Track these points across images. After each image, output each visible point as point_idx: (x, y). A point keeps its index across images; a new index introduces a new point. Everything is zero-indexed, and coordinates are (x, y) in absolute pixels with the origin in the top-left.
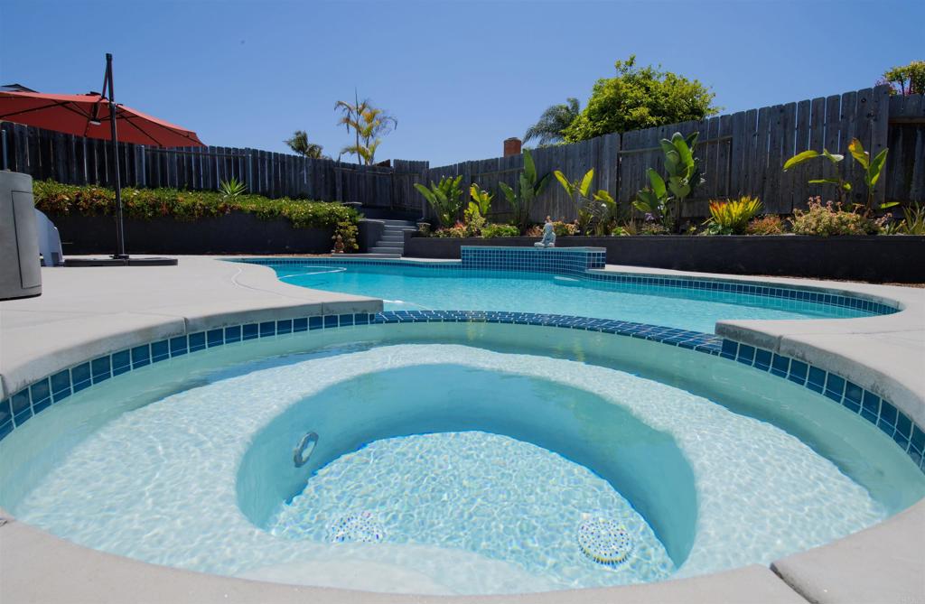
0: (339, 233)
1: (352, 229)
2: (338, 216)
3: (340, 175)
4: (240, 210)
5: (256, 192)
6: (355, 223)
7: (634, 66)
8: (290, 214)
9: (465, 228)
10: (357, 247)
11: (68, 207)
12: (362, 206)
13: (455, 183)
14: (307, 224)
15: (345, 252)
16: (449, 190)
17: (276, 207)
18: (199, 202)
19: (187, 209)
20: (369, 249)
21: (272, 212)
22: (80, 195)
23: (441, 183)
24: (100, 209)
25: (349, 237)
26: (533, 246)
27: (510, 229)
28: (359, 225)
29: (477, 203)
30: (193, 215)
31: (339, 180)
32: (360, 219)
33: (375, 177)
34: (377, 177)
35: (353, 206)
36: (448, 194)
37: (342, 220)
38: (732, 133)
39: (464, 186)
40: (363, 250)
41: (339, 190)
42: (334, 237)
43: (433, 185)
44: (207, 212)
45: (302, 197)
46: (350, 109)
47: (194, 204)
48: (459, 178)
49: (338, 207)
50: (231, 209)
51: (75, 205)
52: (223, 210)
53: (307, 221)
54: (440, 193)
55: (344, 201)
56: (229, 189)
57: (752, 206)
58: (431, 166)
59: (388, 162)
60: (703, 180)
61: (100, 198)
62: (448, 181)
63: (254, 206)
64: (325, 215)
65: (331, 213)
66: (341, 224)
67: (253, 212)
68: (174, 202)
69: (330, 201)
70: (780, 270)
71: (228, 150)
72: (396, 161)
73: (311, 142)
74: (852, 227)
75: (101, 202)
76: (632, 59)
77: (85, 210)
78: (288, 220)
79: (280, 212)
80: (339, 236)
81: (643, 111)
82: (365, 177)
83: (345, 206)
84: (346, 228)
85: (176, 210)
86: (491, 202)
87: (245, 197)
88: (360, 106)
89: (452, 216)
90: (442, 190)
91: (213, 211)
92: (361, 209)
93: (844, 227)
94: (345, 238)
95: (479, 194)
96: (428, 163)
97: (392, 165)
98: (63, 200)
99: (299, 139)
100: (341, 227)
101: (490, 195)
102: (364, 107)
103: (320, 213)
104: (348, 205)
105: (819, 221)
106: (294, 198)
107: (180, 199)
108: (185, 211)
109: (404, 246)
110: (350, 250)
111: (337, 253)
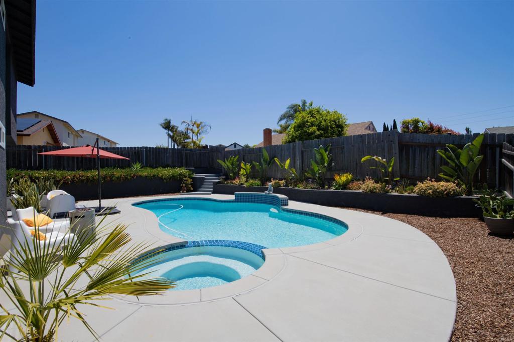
0: (184, 183)
1: (190, 181)
2: (183, 175)
3: (185, 154)
4: (141, 176)
5: (147, 166)
6: (191, 178)
7: (313, 106)
8: (162, 176)
9: (238, 181)
10: (192, 189)
11: (70, 181)
12: (193, 170)
13: (235, 159)
14: (170, 180)
15: (187, 192)
16: (233, 162)
17: (156, 173)
18: (123, 174)
19: (118, 178)
21: (154, 176)
22: (75, 176)
23: (229, 159)
24: (83, 181)
25: (188, 184)
26: (264, 192)
27: (257, 182)
28: (193, 178)
29: (245, 169)
30: (121, 180)
31: (184, 157)
32: (193, 176)
33: (201, 154)
35: (190, 170)
36: (232, 164)
37: (185, 177)
38: (343, 144)
39: (239, 161)
40: (195, 190)
41: (184, 161)
42: (181, 185)
43: (226, 160)
44: (126, 178)
45: (167, 166)
46: (189, 124)
47: (121, 175)
48: (237, 157)
49: (183, 171)
50: (137, 176)
51: (73, 180)
52: (133, 177)
53: (170, 179)
54: (229, 164)
55: (186, 167)
56: (135, 166)
57: (350, 177)
59: (207, 146)
60: (333, 164)
61: (82, 176)
62: (232, 158)
63: (146, 173)
64: (178, 175)
65: (181, 174)
66: (185, 179)
67: (146, 176)
68: (113, 175)
69: (179, 167)
71: (135, 148)
72: (210, 146)
73: (172, 124)
74: (377, 190)
75: (83, 178)
76: (312, 103)
77: (77, 182)
78: (161, 179)
79: (157, 176)
80: (184, 185)
81: (314, 128)
82: (196, 154)
83: (187, 169)
84: (187, 180)
85: (113, 179)
86: (251, 168)
87: (142, 169)
88: (193, 123)
89: (234, 174)
90: (229, 162)
91: (129, 178)
93: (375, 190)
95: (245, 165)
97: (208, 147)
98: (68, 178)
99: (166, 123)
100: (185, 180)
101: (251, 165)
102: (195, 123)
103: (176, 175)
104: (188, 169)
105: (368, 187)
106: (164, 167)
107: (115, 173)
108: (117, 179)
109: (213, 188)
110: (189, 191)
111: (183, 192)
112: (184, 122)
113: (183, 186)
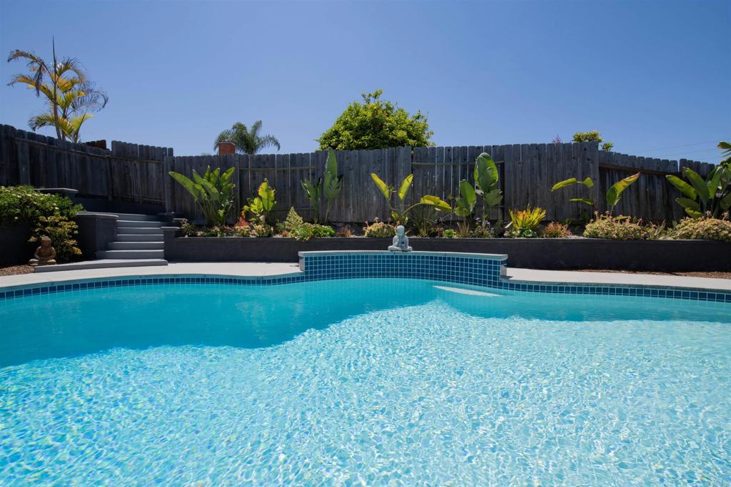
1: (67, 226)
2: (37, 208)
3: (27, 148)
6: (71, 218)
10: (79, 252)
12: (76, 195)
13: (226, 175)
15: (59, 262)
16: (220, 182)
20: (98, 253)
23: (207, 174)
25: (61, 237)
26: (387, 249)
28: (77, 219)
29: (261, 199)
32: (78, 211)
33: (84, 159)
34: (88, 158)
35: (63, 194)
36: (219, 187)
37: (48, 213)
42: (33, 239)
43: (195, 175)
48: (231, 170)
49: (36, 194)
54: (207, 186)
55: (36, 186)
58: (176, 154)
59: (103, 143)
62: (216, 173)
64: (12, 206)
65: (25, 203)
66: (46, 219)
70: (590, 265)
72: (114, 143)
80: (44, 238)
82: (69, 156)
84: (55, 225)
90: (209, 181)
92: (76, 198)
94: (57, 240)
95: (267, 190)
96: (171, 150)
97: (109, 146)
100: (46, 224)
104: (53, 192)
109: (165, 247)
110: (65, 257)
111: (40, 263)
112: (19, 54)
113: (39, 242)
